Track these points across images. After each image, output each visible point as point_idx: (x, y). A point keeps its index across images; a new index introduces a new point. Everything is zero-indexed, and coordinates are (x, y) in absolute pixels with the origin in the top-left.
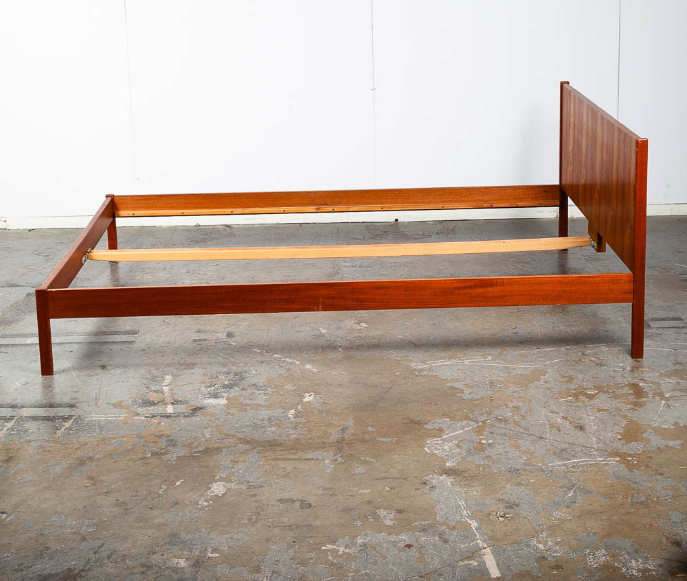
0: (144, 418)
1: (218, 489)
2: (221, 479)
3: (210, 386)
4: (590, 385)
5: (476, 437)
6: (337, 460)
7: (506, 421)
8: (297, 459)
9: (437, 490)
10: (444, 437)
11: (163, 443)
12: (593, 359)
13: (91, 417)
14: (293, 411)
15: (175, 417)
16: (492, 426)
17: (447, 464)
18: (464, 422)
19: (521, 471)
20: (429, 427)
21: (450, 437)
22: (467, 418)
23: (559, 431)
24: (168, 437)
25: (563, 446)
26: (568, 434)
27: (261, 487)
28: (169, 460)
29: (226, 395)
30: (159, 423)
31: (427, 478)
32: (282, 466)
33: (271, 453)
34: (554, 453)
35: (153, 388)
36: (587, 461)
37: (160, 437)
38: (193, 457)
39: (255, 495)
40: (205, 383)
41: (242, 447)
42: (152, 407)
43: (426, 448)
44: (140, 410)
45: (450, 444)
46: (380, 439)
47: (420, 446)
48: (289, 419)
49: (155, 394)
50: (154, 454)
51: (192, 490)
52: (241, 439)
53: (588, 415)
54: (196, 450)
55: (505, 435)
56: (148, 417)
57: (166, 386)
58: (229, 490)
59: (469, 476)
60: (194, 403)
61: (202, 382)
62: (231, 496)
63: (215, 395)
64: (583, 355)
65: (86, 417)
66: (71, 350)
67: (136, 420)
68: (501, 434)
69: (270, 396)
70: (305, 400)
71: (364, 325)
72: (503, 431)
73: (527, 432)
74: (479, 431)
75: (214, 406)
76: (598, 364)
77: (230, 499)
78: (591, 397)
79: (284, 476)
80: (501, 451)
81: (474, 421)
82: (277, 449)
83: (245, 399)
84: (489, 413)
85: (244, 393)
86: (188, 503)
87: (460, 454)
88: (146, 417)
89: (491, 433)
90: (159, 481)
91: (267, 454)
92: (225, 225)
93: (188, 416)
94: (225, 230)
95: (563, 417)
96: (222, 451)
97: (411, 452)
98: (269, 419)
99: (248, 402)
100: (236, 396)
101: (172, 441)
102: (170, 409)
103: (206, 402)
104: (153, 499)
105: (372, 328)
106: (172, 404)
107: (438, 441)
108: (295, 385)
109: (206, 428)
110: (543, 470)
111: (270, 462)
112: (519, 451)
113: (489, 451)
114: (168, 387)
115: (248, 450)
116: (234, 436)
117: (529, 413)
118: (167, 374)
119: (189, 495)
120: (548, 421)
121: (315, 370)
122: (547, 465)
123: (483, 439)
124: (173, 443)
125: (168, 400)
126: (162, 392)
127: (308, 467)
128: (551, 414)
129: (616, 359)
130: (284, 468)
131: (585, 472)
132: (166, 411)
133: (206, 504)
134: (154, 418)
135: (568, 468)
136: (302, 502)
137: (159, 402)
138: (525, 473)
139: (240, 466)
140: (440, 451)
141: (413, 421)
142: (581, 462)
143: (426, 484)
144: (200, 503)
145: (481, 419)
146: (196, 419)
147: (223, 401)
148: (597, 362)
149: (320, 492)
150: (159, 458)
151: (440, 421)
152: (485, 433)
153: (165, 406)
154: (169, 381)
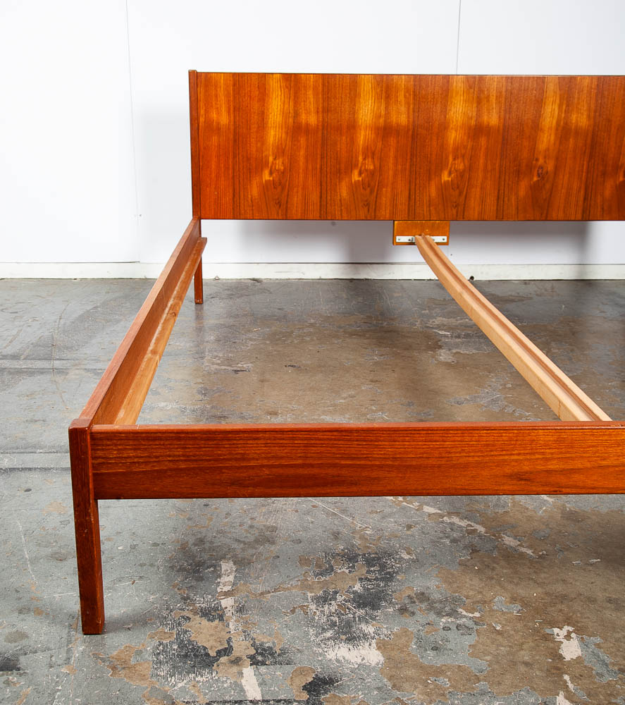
3: (325, 600)
14: (561, 700)
29: (371, 630)
35: (201, 603)
40: (311, 588)
42: (206, 675)
44: (179, 685)
49: (205, 622)
57: (227, 594)
60: (304, 660)
61: (306, 586)
63: (348, 634)
66: (27, 486)
69: (476, 637)
70: (565, 654)
75: (358, 673)
85: (411, 625)
92: (254, 280)
94: (254, 285)
99: (432, 657)
102: (251, 685)
103: (331, 655)
106: (254, 662)
108: (513, 600)
118: (223, 557)
121: (530, 552)
125: (242, 648)
126: (221, 618)
132: (242, 690)
137: (219, 653)
147: (371, 655)
153: (235, 669)
154: (231, 578)
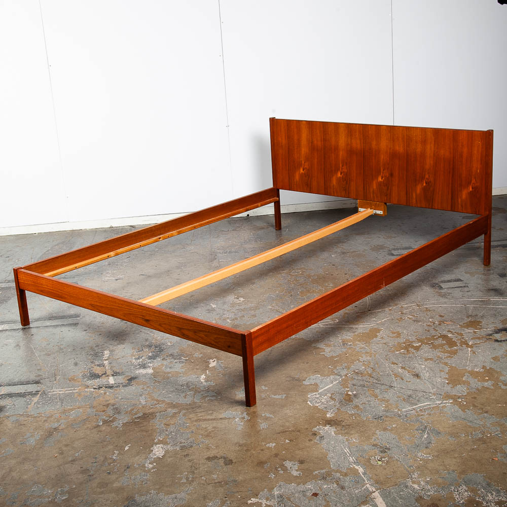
0: (93, 390)
1: (158, 451)
2: (160, 442)
3: (138, 359)
4: (414, 339)
5: (343, 389)
6: (244, 418)
7: (362, 374)
8: (214, 419)
9: (325, 440)
10: (320, 391)
11: (110, 411)
12: (410, 317)
13: (53, 391)
14: (203, 376)
15: (116, 387)
16: (353, 379)
17: (328, 416)
18: (332, 377)
19: (384, 417)
20: (306, 383)
21: (324, 391)
22: (333, 373)
23: (403, 379)
24: (113, 406)
25: (410, 393)
26: (410, 381)
27: (191, 446)
28: (117, 427)
29: (151, 365)
30: (105, 393)
31: (315, 429)
32: (204, 426)
33: (194, 414)
34: (404, 400)
35: (97, 363)
36: (430, 405)
37: (108, 405)
38: (135, 422)
39: (187, 455)
40: (134, 356)
41: (171, 411)
42: (98, 380)
43: (309, 402)
44: (90, 382)
45: (326, 397)
46: (273, 396)
47: (304, 401)
48: (202, 383)
49: (98, 367)
50: (105, 422)
51: (138, 454)
52: (168, 404)
53: (420, 364)
54: (137, 416)
55: (364, 386)
56: (96, 389)
57: (106, 360)
58: (167, 452)
59: (346, 425)
60: (129, 374)
61: (133, 355)
62: (169, 457)
63: (144, 366)
64: (402, 313)
65: (49, 392)
67: (87, 391)
68: (361, 385)
69: (184, 364)
70: (211, 366)
71: (242, 299)
72: (361, 383)
73: (379, 382)
74: (344, 384)
75: (144, 375)
76: (414, 321)
77: (169, 460)
78: (417, 348)
79: (207, 436)
80: (365, 400)
81: (339, 376)
82: (198, 410)
83: (166, 367)
84: (348, 368)
85: (165, 362)
86: (137, 466)
87: (335, 406)
88: (94, 389)
89: (354, 385)
90: (112, 447)
91: (191, 416)
92: (131, 226)
93: (126, 386)
95: (402, 368)
96: (156, 416)
97: (298, 407)
98: (187, 384)
99: (168, 370)
100: (159, 366)
101: (117, 409)
102: (111, 381)
103: (137, 372)
104: (109, 464)
105: (248, 301)
106: (113, 375)
107: (316, 395)
108: (201, 353)
109: (141, 395)
110: (400, 416)
111: (195, 423)
112: (378, 399)
113: (356, 401)
114: (107, 361)
115: (175, 413)
116: (163, 401)
117: (376, 366)
118: (106, 350)
119: (137, 458)
120: (392, 371)
122: (401, 411)
123: (349, 391)
124: (117, 411)
125: (109, 372)
126: (104, 366)
127: (224, 426)
128: (392, 365)
129: (426, 316)
130: (206, 428)
131: (430, 415)
132: (109, 382)
133: (151, 466)
134: (101, 389)
135: (417, 412)
136: (225, 458)
137: (102, 375)
138: (387, 419)
139: (171, 428)
140: (320, 404)
141: (294, 379)
142: (425, 406)
143: (316, 434)
144: (146, 465)
145: (344, 372)
146: (133, 388)
147: (150, 371)
148: (414, 318)
149: (237, 448)
150: (109, 426)
151: (314, 377)
152: (349, 385)
153: (107, 378)
154: (108, 355)
